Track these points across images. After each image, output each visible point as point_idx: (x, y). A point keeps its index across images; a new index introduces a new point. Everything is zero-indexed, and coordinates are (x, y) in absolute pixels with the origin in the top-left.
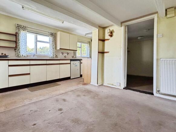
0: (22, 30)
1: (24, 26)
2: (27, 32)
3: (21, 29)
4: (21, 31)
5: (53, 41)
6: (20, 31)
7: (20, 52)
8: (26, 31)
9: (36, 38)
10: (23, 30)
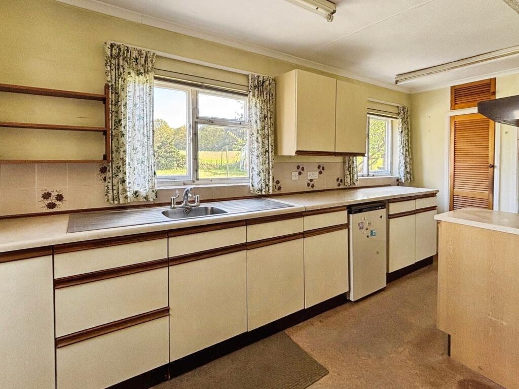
0: (133, 74)
1: (140, 53)
2: (156, 82)
3: (127, 70)
4: (129, 78)
5: (265, 117)
6: (125, 75)
7: (124, 181)
8: (151, 75)
9: (195, 108)
10: (139, 73)
